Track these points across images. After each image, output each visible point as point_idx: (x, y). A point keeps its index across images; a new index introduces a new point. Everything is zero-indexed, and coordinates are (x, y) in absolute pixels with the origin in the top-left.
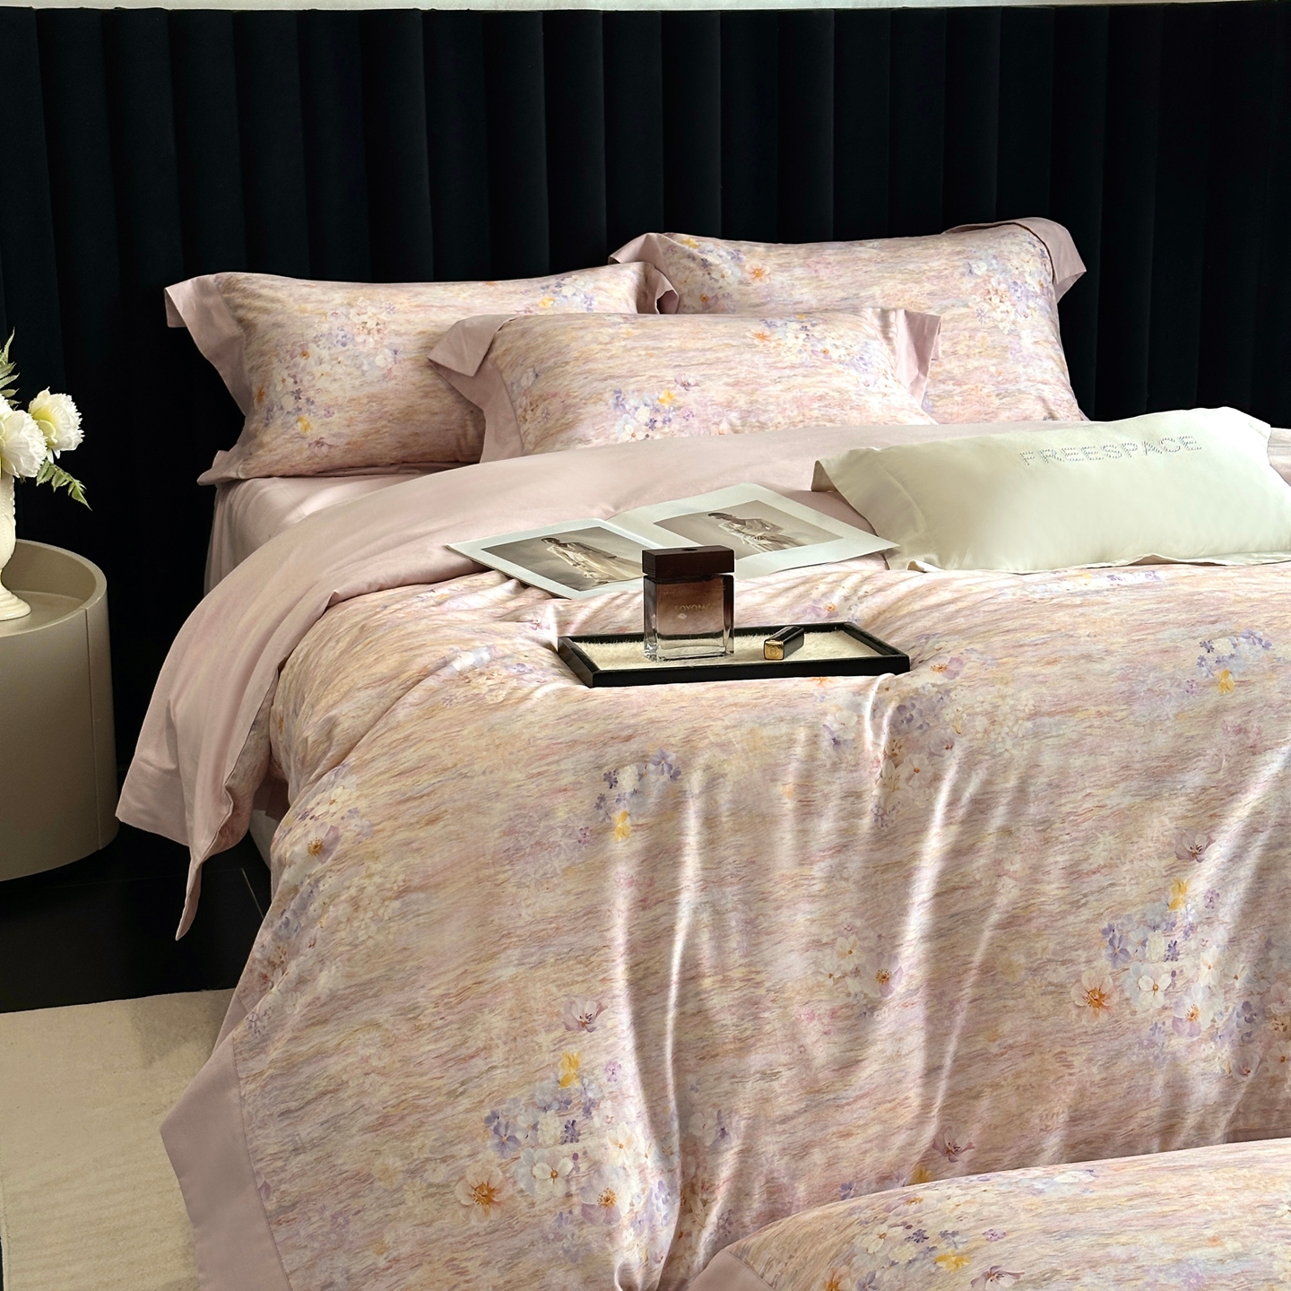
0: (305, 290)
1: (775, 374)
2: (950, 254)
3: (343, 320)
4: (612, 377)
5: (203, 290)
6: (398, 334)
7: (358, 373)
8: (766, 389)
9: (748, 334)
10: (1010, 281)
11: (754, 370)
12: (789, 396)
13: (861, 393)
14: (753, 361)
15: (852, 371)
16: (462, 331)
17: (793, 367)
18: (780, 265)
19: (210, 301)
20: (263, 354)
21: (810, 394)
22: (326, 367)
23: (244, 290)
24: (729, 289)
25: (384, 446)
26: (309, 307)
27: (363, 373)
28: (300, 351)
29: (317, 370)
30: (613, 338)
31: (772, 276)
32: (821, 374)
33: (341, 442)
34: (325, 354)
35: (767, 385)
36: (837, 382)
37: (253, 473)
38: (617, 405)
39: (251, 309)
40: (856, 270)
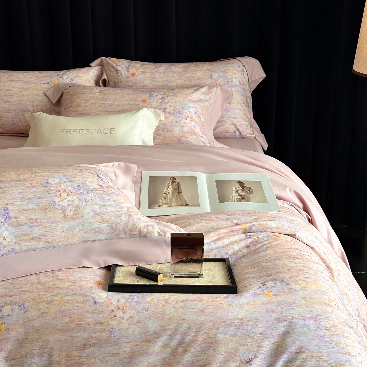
2: (205, 70)
10: (226, 80)
18: (142, 72)
24: (122, 80)
31: (138, 76)
40: (169, 76)
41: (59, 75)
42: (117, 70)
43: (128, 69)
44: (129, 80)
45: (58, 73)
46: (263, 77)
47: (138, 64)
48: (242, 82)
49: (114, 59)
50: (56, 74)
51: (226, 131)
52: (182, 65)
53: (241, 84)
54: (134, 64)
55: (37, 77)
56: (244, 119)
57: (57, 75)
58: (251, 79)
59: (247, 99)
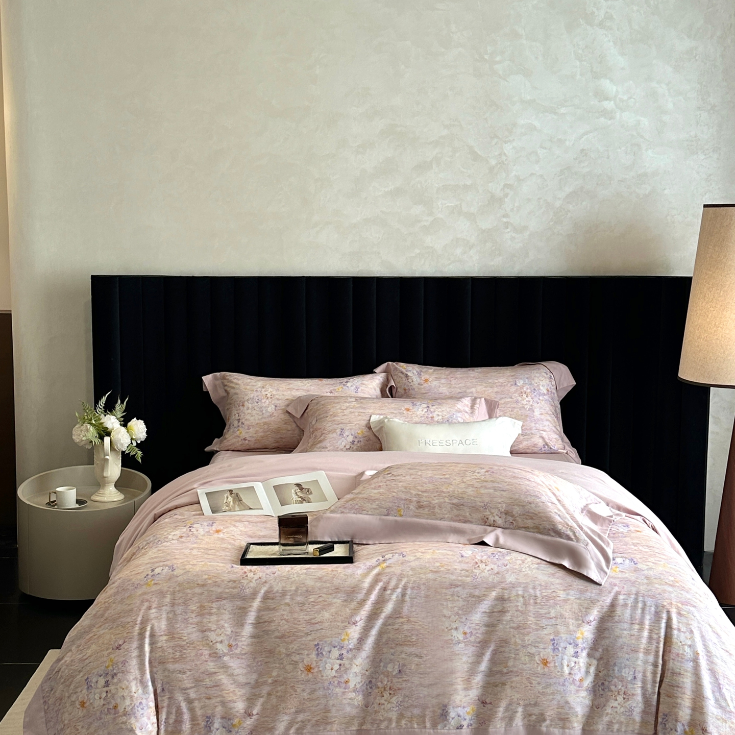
0: (249, 380)
2: (508, 376)
3: (259, 393)
4: (342, 423)
5: (215, 378)
6: (278, 399)
7: (261, 414)
9: (403, 408)
10: (532, 388)
16: (299, 400)
18: (436, 378)
19: (217, 382)
20: (231, 404)
22: (249, 411)
23: (228, 379)
24: (414, 387)
25: (270, 442)
26: (248, 387)
27: (263, 414)
28: (241, 404)
29: (247, 412)
30: (347, 407)
31: (431, 382)
33: (253, 439)
34: (250, 406)
37: (222, 449)
38: (340, 434)
39: (229, 387)
40: (467, 381)
41: (342, 382)
42: (407, 376)
43: (420, 374)
44: (422, 387)
45: (340, 380)
46: (573, 385)
47: (431, 370)
48: (549, 390)
49: (402, 364)
50: (338, 382)
51: (535, 445)
52: (480, 369)
53: (550, 393)
54: (425, 369)
55: (318, 385)
56: (554, 431)
58: (559, 387)
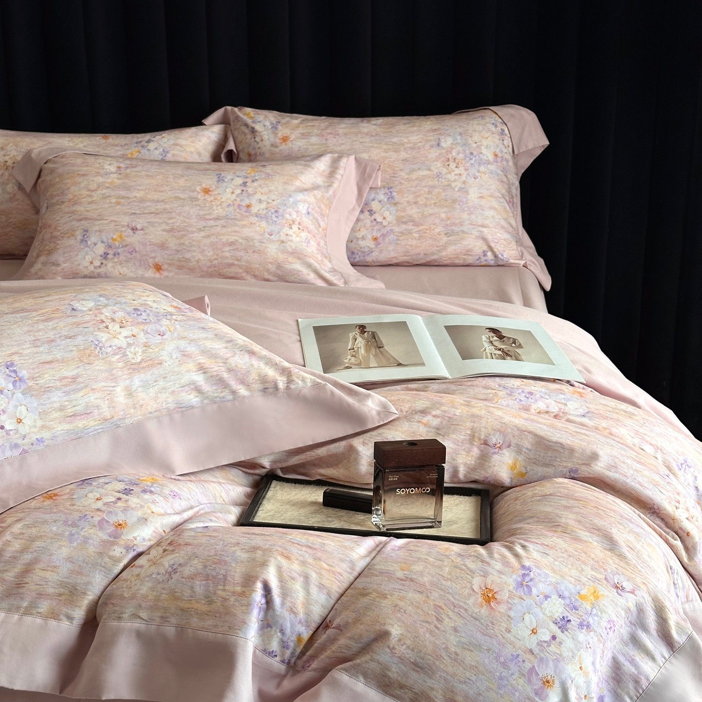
1: (202, 224)
4: (86, 219)
8: (192, 235)
10: (468, 152)
11: (187, 220)
12: (208, 241)
13: (264, 241)
14: (189, 213)
15: (263, 224)
17: (217, 219)
18: (303, 134)
21: (224, 240)
24: (264, 149)
31: (293, 142)
32: (236, 225)
35: (193, 232)
36: (247, 232)
38: (82, 241)
40: (355, 141)
41: (140, 142)
42: (253, 131)
43: (276, 128)
44: (277, 150)
45: (138, 138)
46: (543, 146)
47: (296, 120)
48: (500, 155)
49: (248, 110)
50: (135, 140)
51: (468, 252)
52: (380, 120)
53: (499, 160)
54: (287, 119)
55: (99, 146)
56: (504, 227)
57: (137, 143)
58: (519, 150)
59: (509, 188)
